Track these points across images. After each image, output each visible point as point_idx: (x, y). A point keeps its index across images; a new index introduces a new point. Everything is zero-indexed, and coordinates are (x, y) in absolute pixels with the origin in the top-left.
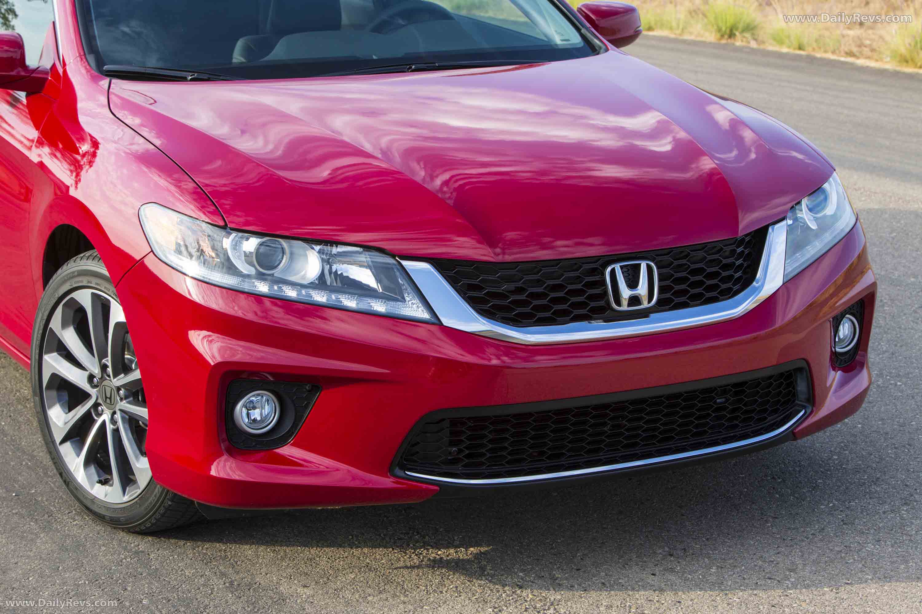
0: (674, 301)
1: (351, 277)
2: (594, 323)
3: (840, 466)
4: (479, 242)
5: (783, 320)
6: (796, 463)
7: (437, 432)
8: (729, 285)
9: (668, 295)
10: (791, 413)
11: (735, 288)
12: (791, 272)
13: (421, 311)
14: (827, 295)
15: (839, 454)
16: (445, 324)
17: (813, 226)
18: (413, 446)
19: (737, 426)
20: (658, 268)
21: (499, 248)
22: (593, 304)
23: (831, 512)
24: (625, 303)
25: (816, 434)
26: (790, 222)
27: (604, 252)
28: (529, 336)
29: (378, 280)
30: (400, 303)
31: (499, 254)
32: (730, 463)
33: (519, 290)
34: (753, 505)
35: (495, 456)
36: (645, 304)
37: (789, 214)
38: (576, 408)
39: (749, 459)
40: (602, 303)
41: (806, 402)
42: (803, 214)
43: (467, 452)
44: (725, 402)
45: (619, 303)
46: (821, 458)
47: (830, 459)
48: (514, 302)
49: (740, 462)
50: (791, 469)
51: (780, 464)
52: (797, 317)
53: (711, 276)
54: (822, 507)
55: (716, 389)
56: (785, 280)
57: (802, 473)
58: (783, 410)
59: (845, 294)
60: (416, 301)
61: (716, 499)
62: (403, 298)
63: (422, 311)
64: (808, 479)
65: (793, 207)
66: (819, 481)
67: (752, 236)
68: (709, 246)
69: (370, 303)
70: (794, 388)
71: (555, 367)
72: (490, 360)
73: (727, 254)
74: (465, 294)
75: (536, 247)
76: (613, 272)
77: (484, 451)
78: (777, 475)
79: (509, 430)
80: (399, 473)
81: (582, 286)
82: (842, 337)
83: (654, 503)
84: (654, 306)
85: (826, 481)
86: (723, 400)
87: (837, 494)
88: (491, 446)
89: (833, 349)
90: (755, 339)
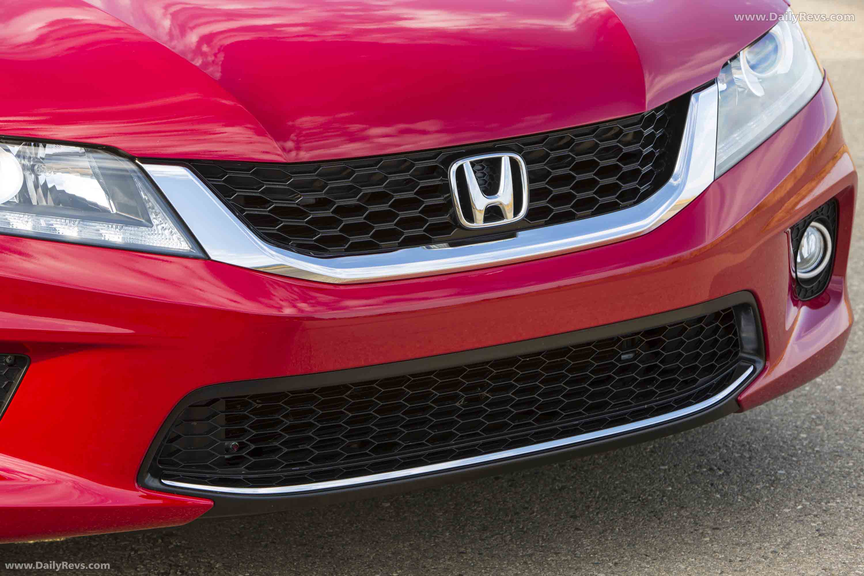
0: (552, 210)
1: (69, 191)
2: (436, 248)
3: (810, 448)
4: (259, 133)
5: (716, 233)
6: (743, 445)
7: (208, 418)
8: (633, 185)
9: (542, 203)
10: (733, 371)
11: (643, 189)
12: (725, 162)
13: (176, 240)
14: (782, 193)
15: (809, 430)
16: (213, 258)
17: (758, 92)
18: (172, 441)
19: (653, 393)
20: (527, 163)
21: (293, 141)
22: (433, 220)
23: (801, 518)
24: (479, 216)
25: (774, 401)
26: (722, 86)
27: (446, 143)
28: (338, 270)
29: (110, 195)
30: (144, 229)
31: (290, 151)
32: (645, 449)
33: (322, 204)
34: (682, 512)
35: (295, 451)
36: (510, 218)
37: (721, 76)
38: (413, 375)
39: (673, 442)
40: (446, 218)
41: (755, 355)
42: (742, 73)
43: (253, 447)
44: (634, 359)
45: (470, 217)
46: (782, 438)
47: (795, 438)
48: (314, 221)
49: (660, 447)
50: (737, 455)
51: (720, 448)
52: (738, 228)
53: (606, 172)
54: (787, 510)
55: (619, 339)
56: (717, 175)
57: (753, 461)
58: (721, 367)
59: (811, 191)
60: (169, 224)
61: (627, 504)
62: (149, 221)
63: (179, 239)
64: (764, 470)
65: (726, 64)
66: (780, 472)
67: (665, 111)
68: (602, 127)
69: (98, 230)
70: (735, 334)
71: (380, 315)
72: (280, 308)
73: (629, 138)
74: (242, 211)
75: (343, 139)
76: (460, 171)
77: (277, 444)
78: (716, 466)
79: (314, 411)
80: (153, 483)
81: (415, 194)
82: (806, 255)
83: (533, 513)
84: (523, 220)
85: (792, 471)
86: (631, 355)
87: (808, 490)
88: (288, 436)
89: (794, 275)
90: (676, 263)
